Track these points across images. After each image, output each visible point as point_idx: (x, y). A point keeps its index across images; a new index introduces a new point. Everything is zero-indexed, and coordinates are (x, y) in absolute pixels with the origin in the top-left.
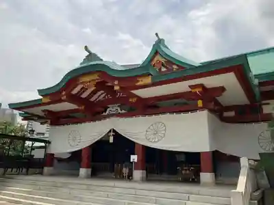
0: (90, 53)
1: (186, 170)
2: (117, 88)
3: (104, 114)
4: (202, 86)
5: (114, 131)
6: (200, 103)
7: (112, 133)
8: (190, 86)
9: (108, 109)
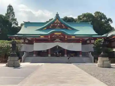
2: (66, 37)
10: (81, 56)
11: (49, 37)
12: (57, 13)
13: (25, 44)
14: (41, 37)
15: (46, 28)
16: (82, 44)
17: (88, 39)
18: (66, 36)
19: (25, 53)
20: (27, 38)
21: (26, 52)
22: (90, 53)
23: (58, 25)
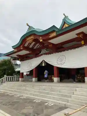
0: (30, 26)
1: (79, 77)
3: (40, 54)
4: (82, 33)
5: (44, 61)
6: (83, 42)
7: (43, 62)
8: (76, 34)
9: (42, 52)
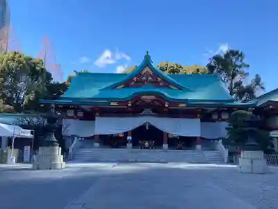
3: (141, 113)
7: (147, 125)
9: (144, 111)
10: (199, 147)
11: (130, 105)
12: (147, 52)
13: (76, 119)
14: (112, 104)
15: (122, 86)
16: (201, 121)
17: (215, 111)
18: (167, 103)
19: (76, 138)
20: (83, 107)
21: (78, 137)
22: (220, 141)
23: (150, 78)
